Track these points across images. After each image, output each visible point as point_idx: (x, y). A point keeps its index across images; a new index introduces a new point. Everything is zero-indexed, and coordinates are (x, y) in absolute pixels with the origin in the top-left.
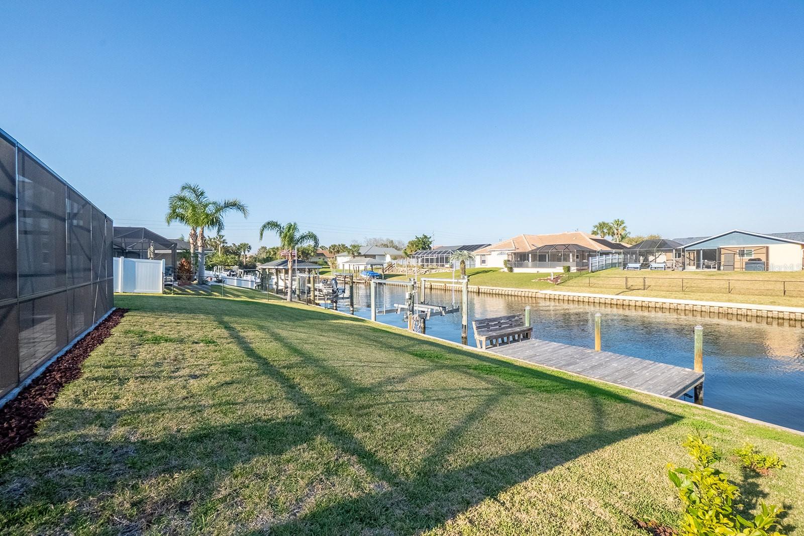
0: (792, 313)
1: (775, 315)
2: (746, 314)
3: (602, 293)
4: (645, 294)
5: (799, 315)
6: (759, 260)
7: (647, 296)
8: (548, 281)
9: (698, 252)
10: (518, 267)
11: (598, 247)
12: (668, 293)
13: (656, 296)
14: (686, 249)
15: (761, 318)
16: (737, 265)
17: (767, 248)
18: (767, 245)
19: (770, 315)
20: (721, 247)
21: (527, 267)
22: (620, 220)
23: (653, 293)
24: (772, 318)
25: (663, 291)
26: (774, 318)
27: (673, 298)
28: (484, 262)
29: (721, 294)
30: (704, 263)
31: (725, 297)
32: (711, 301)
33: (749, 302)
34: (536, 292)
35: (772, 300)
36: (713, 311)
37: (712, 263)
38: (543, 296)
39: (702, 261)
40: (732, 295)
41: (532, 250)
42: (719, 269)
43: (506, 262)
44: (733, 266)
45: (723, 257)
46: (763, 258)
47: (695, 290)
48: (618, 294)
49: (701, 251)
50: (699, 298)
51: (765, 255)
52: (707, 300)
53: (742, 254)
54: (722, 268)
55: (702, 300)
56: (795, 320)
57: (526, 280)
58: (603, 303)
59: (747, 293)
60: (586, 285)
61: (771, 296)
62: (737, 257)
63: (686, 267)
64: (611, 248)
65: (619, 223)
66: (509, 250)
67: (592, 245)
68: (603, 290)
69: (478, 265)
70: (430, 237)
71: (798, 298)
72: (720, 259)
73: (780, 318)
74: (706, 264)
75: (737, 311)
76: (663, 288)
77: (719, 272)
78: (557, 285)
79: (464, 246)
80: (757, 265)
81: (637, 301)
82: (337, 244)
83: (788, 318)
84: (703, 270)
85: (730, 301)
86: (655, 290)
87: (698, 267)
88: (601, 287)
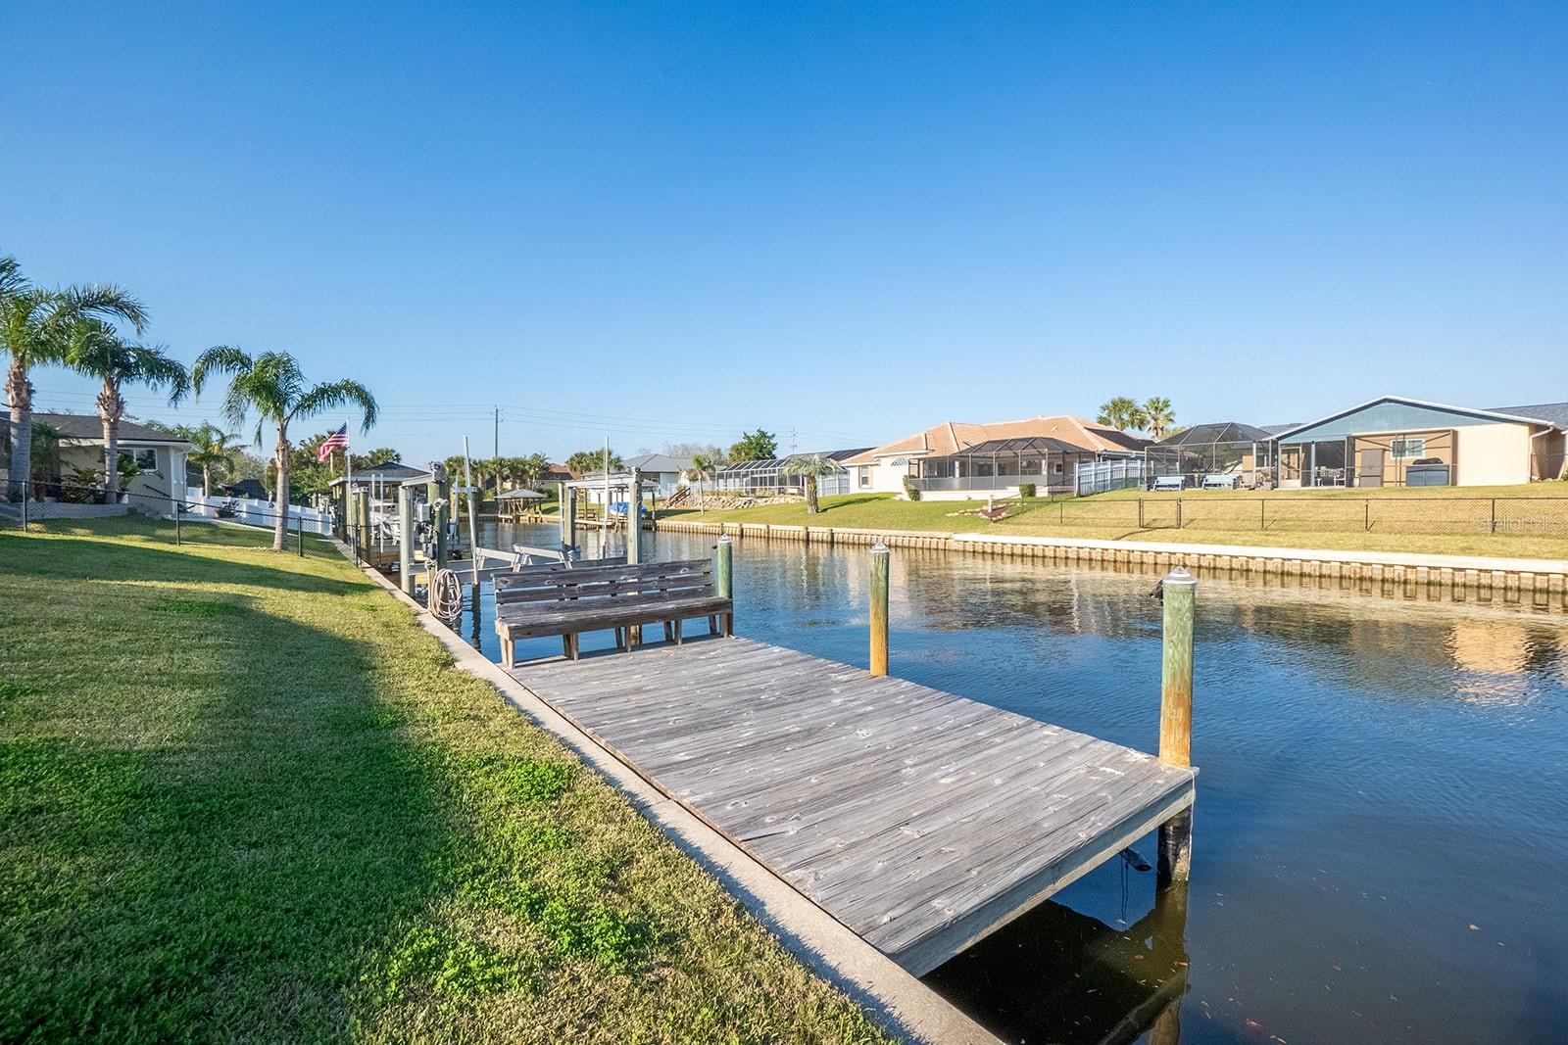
0: (1512, 572)
1: (1472, 578)
2: (1403, 578)
3: (1084, 536)
4: (1176, 538)
5: (1528, 578)
6: (1437, 461)
7: (1183, 541)
8: (980, 514)
9: (1307, 447)
10: (930, 489)
11: (1100, 445)
12: (1231, 533)
13: (1202, 541)
14: (1280, 442)
15: (1438, 588)
16: (1390, 474)
17: (1455, 434)
18: (1456, 428)
19: (1459, 578)
20: (1354, 434)
21: (950, 488)
22: (1162, 400)
23: (1197, 534)
24: (1465, 586)
25: (1220, 530)
26: (1470, 586)
27: (1238, 544)
28: (865, 480)
29: (1348, 534)
30: (1319, 473)
31: (1358, 539)
32: (1323, 548)
33: (1410, 549)
34: (946, 539)
35: (1465, 545)
36: (1328, 572)
37: (1335, 473)
38: (960, 547)
39: (1314, 469)
40: (1374, 535)
41: (960, 452)
42: (1350, 484)
43: (909, 479)
44: (1381, 476)
45: (1358, 456)
46: (1445, 457)
47: (1291, 525)
48: (1118, 539)
49: (1313, 446)
50: (1297, 542)
51: (1449, 451)
52: (1315, 547)
53: (1400, 450)
54: (1356, 481)
55: (1303, 547)
56: (1519, 589)
57: (939, 515)
58: (1085, 560)
59: (1406, 533)
60: (1055, 521)
61: (1462, 535)
62: (1390, 456)
63: (1281, 482)
64: (1129, 448)
65: (1159, 406)
66: (914, 454)
67: (1088, 440)
68: (1088, 529)
69: (855, 489)
70: (773, 436)
71: (1524, 540)
72: (1352, 462)
73: (1484, 587)
74: (1323, 475)
75: (1383, 570)
76: (1221, 524)
77: (1350, 490)
78: (995, 522)
79: (837, 452)
80: (1434, 472)
81: (1160, 553)
82: (587, 453)
83: (1503, 586)
84: (1315, 488)
85: (1366, 548)
86: (1202, 528)
87: (1306, 482)
88: (1087, 525)
